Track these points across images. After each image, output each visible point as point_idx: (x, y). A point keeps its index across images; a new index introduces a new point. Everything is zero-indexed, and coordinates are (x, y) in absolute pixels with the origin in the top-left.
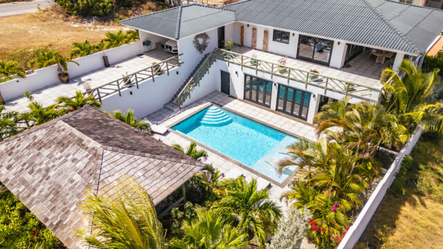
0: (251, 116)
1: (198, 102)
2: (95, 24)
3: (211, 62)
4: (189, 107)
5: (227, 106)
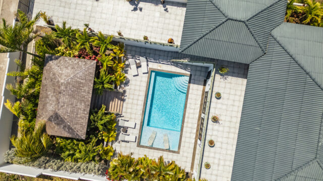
4: (176, 65)
5: (191, 85)
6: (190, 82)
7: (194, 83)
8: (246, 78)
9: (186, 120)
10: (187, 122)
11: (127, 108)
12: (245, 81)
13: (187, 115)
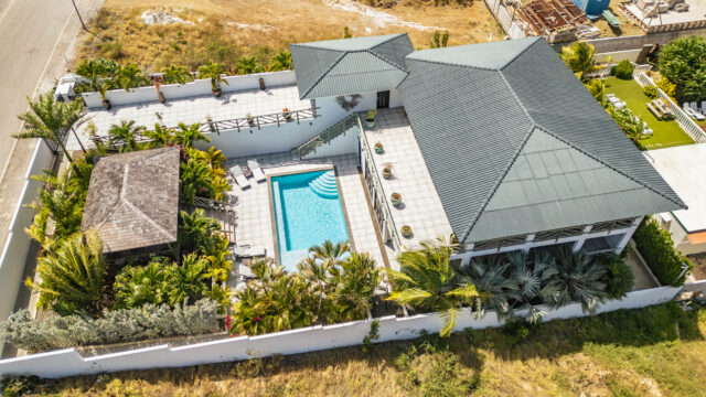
1: (323, 159)
4: (310, 161)
5: (341, 178)
6: (337, 175)
7: (344, 175)
8: (409, 124)
9: (351, 220)
10: (355, 222)
11: (242, 234)
12: (409, 128)
13: (350, 214)
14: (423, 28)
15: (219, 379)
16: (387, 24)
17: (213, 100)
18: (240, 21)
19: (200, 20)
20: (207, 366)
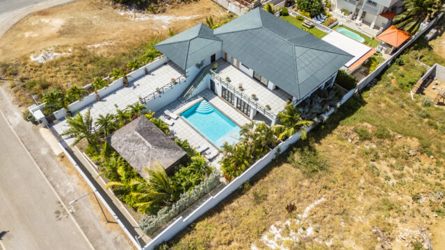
0: (222, 110)
1: (195, 97)
2: (135, 12)
3: (205, 75)
4: (189, 100)
5: (211, 101)
6: (208, 101)
7: (211, 99)
14: (188, 18)
15: (232, 202)
16: (170, 21)
17: (126, 89)
18: (93, 43)
19: (70, 50)
20: (224, 200)
